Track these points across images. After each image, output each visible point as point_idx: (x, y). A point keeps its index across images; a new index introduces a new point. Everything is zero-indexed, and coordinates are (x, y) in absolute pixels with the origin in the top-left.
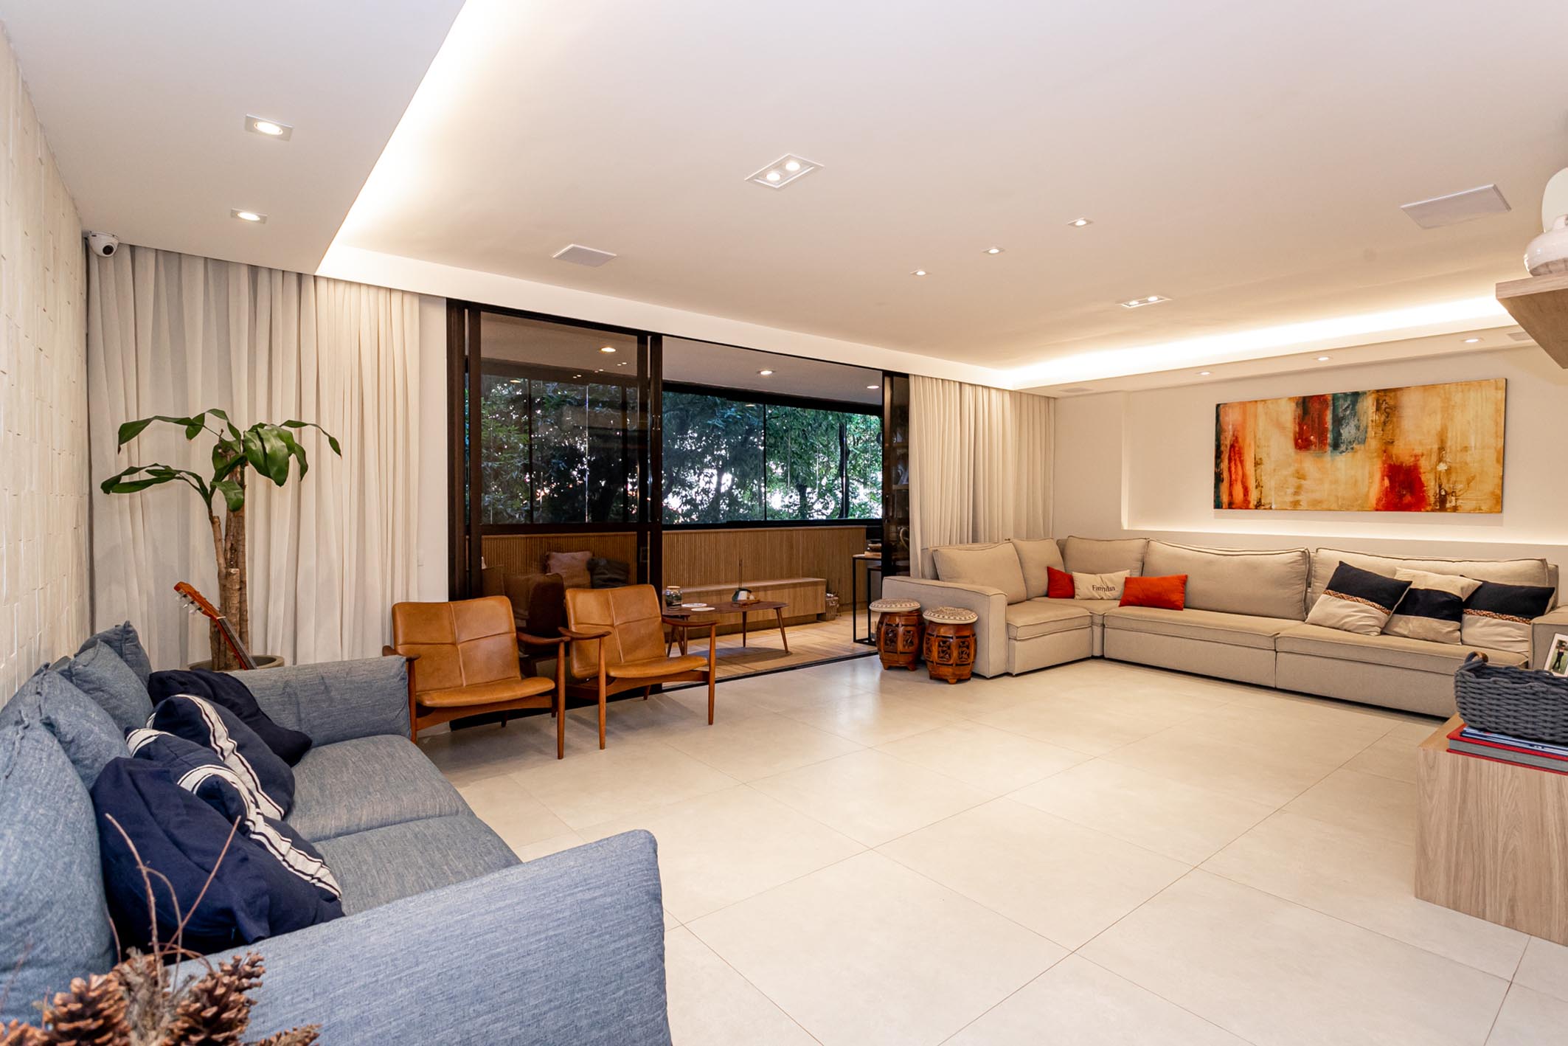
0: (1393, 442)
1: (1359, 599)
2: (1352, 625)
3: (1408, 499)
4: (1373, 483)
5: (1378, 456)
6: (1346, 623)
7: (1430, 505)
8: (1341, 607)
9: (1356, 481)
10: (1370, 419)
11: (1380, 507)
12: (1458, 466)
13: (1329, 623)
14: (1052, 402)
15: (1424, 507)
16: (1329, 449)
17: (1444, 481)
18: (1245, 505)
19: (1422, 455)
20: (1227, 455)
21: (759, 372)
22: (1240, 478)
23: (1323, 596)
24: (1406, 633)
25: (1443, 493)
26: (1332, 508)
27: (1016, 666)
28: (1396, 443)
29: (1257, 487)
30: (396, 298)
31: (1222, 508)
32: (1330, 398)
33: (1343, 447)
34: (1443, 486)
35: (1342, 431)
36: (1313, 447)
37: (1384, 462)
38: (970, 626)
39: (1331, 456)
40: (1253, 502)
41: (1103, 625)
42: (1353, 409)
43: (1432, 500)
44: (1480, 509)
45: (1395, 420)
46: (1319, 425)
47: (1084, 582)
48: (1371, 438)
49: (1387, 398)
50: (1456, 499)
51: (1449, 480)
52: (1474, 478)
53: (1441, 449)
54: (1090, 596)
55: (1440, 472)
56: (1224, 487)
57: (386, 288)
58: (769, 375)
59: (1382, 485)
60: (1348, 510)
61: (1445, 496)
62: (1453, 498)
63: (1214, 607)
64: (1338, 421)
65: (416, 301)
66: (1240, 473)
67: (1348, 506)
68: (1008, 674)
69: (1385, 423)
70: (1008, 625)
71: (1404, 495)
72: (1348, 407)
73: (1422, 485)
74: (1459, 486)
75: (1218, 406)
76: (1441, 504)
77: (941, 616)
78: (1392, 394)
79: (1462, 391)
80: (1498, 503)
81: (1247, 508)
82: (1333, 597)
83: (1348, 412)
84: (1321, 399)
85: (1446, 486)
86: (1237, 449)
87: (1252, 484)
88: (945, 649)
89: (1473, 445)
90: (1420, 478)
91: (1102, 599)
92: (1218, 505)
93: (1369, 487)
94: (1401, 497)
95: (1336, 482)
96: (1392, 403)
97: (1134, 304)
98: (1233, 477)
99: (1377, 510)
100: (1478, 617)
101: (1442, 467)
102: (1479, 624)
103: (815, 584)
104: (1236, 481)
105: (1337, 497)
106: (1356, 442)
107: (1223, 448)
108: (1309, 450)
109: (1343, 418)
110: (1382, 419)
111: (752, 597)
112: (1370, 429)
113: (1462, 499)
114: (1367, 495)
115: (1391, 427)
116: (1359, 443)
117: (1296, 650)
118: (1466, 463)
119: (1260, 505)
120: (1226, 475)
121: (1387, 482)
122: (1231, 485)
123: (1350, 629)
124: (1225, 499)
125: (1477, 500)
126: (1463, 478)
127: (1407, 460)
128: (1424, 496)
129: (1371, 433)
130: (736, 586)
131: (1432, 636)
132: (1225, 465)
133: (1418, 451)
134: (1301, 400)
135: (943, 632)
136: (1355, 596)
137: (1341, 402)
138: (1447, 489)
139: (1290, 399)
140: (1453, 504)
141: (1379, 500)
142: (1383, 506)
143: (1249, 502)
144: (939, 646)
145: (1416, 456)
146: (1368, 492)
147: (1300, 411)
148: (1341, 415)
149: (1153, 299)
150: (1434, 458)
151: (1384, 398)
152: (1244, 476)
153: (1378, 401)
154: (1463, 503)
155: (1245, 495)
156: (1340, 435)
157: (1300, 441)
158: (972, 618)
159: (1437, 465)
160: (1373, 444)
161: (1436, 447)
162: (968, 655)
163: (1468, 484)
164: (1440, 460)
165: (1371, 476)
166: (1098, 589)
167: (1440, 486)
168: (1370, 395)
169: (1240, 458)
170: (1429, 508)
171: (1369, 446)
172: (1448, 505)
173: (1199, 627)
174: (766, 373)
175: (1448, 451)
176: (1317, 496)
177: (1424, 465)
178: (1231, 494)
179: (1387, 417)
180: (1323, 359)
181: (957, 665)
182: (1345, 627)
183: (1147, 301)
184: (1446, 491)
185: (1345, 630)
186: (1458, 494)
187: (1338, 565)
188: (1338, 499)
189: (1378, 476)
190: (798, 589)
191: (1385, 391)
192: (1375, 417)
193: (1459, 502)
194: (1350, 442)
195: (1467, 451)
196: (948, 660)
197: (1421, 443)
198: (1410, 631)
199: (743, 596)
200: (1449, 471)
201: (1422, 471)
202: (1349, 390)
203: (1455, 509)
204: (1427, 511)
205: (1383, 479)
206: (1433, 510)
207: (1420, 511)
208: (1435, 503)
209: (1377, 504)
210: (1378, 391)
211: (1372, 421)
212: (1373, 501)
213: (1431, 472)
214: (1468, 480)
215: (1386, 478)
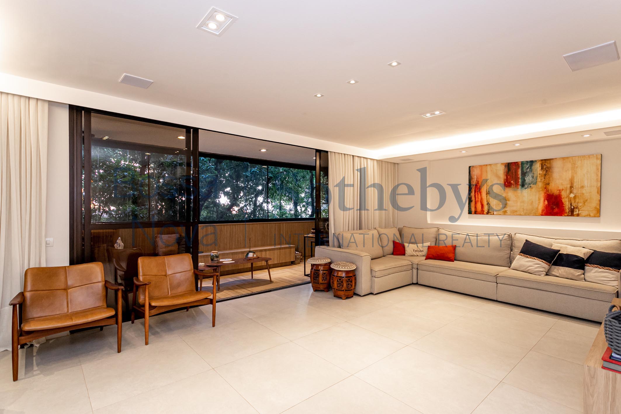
0: (549, 184)
1: (535, 258)
2: (533, 271)
3: (556, 210)
4: (541, 203)
5: (542, 190)
6: (529, 269)
7: (566, 213)
8: (527, 261)
9: (532, 202)
10: (539, 173)
11: (544, 214)
12: (579, 195)
13: (522, 269)
14: (396, 165)
15: (564, 214)
16: (520, 187)
17: (573, 202)
18: (482, 212)
19: (563, 190)
20: (474, 190)
21: (260, 150)
22: (479, 200)
23: (518, 256)
24: (558, 275)
25: (572, 208)
26: (521, 214)
27: (375, 290)
28: (550, 184)
29: (487, 205)
30: (32, 103)
31: (472, 214)
32: (520, 163)
33: (526, 186)
34: (572, 204)
35: (526, 179)
36: (513, 186)
37: (545, 193)
38: (353, 271)
39: (521, 190)
40: (486, 211)
41: (417, 269)
42: (531, 168)
43: (567, 211)
44: (590, 215)
45: (550, 173)
46: (515, 175)
47: (410, 248)
48: (539, 182)
49: (546, 164)
50: (579, 211)
51: (575, 202)
52: (586, 200)
53: (571, 187)
54: (412, 254)
55: (571, 197)
56: (473, 204)
57: (26, 97)
58: (265, 151)
59: (544, 204)
60: (528, 215)
61: (573, 209)
62: (577, 210)
63: (469, 260)
64: (524, 174)
65: (46, 105)
66: (480, 198)
67: (529, 213)
68: (372, 294)
69: (545, 175)
70: (371, 270)
71: (554, 208)
72: (528, 168)
73: (562, 203)
74: (580, 205)
75: (470, 167)
76: (572, 213)
77: (338, 267)
78: (548, 162)
79: (581, 160)
80: (598, 213)
81: (483, 214)
82: (523, 257)
83: (528, 170)
84: (516, 164)
85: (574, 204)
86: (478, 187)
87: (485, 203)
88: (340, 283)
89: (586, 185)
90: (562, 201)
91: (418, 256)
92: (470, 212)
93: (538, 205)
94: (553, 209)
95: (523, 202)
96: (548, 165)
97: (428, 115)
98: (477, 199)
99: (542, 215)
100: (592, 268)
101: (572, 195)
102: (593, 271)
103: (290, 248)
104: (478, 201)
105: (523, 209)
106: (532, 183)
107: (472, 186)
108: (511, 187)
109: (526, 173)
110: (544, 173)
111: (255, 256)
112: (538, 178)
113: (582, 210)
114: (537, 209)
115: (548, 177)
116: (533, 184)
117: (506, 283)
118: (583, 194)
119: (489, 213)
120: (473, 199)
121: (546, 202)
122: (476, 203)
123: (531, 272)
124: (473, 209)
125: (588, 211)
126: (582, 201)
127: (556, 192)
128: (564, 209)
129: (539, 179)
130: (248, 250)
131: (570, 277)
132: (473, 194)
133: (561, 188)
134: (507, 165)
135: (340, 274)
136: (533, 257)
137: (525, 165)
139: (502, 164)
140: (577, 213)
141: (543, 211)
142: (545, 214)
143: (484, 211)
144: (338, 281)
145: (560, 190)
146: (538, 207)
147: (506, 169)
148: (525, 171)
149: (437, 113)
150: (568, 191)
151: (545, 163)
152: (481, 199)
153: (542, 164)
154: (583, 213)
155: (482, 208)
156: (525, 180)
157: (506, 183)
158: (353, 267)
159: (569, 195)
160: (540, 184)
161: (569, 186)
162: (352, 285)
163: (584, 203)
164: (571, 192)
165: (539, 199)
166: (416, 251)
167: (571, 205)
168: (538, 162)
169: (480, 190)
170: (566, 215)
171: (538, 186)
172: (575, 213)
173: (460, 270)
174: (263, 150)
175: (575, 188)
176: (514, 208)
177: (564, 194)
178: (476, 208)
179: (546, 172)
180: (517, 145)
181: (346, 290)
182: (529, 272)
183: (434, 114)
184: (573, 206)
185: (529, 273)
186: (579, 208)
187: (525, 241)
188: (524, 210)
189: (542, 199)
190: (282, 250)
191: (545, 160)
192: (541, 172)
193: (580, 212)
194: (529, 184)
195: (583, 188)
196: (342, 288)
197: (562, 185)
198: (560, 274)
199: (251, 255)
200: (575, 197)
201: (562, 197)
202: (529, 159)
203: (578, 215)
204: (565, 216)
205: (545, 201)
206: (568, 216)
207: (562, 216)
208: (569, 212)
209: (542, 212)
210: (542, 160)
211: (539, 174)
212: (540, 211)
213: (567, 198)
214: (584, 201)
215: (546, 200)
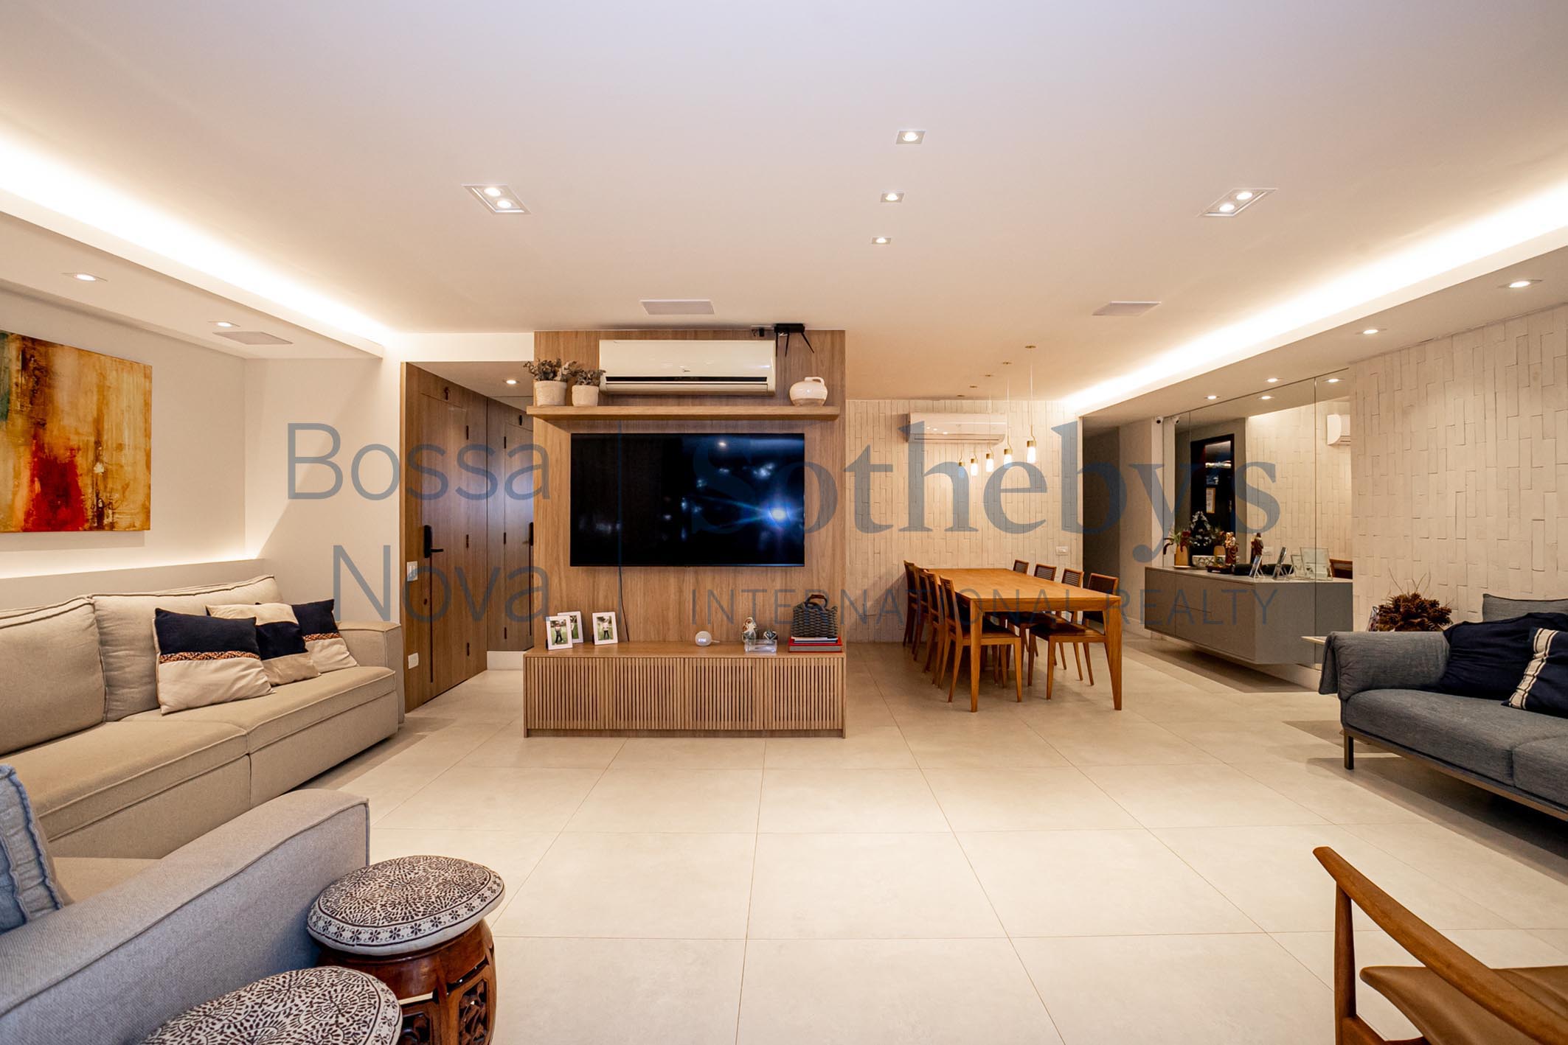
0: (44, 425)
3: (62, 513)
4: (21, 489)
5: (25, 444)
7: (87, 521)
10: (14, 380)
11: (29, 525)
12: (114, 468)
15: (82, 525)
17: (101, 487)
19: (79, 449)
23: (165, 666)
25: (101, 505)
28: (48, 426)
34: (100, 495)
37: (34, 454)
43: (90, 514)
44: (134, 526)
45: (47, 390)
48: (17, 412)
49: (35, 354)
50: (113, 513)
51: (106, 487)
52: (128, 485)
53: (98, 443)
55: (97, 474)
59: (32, 490)
61: (102, 508)
62: (110, 512)
69: (34, 391)
71: (58, 507)
73: (79, 492)
74: (116, 496)
76: (99, 521)
78: (42, 349)
79: (117, 370)
80: (146, 517)
85: (103, 496)
89: (127, 444)
90: (77, 482)
93: (15, 494)
94: (55, 509)
96: (43, 363)
99: (25, 530)
101: (99, 469)
110: (30, 385)
112: (13, 397)
113: (119, 513)
114: (11, 507)
115: (41, 399)
118: (122, 466)
121: (37, 486)
125: (131, 514)
126: (119, 486)
127: (63, 455)
128: (81, 508)
129: (16, 404)
133: (74, 442)
138: (104, 499)
140: (110, 520)
141: (28, 514)
142: (33, 524)
145: (72, 450)
146: (13, 500)
150: (91, 456)
151: (31, 352)
153: (24, 353)
154: (123, 520)
159: (94, 466)
160: (19, 422)
161: (92, 439)
163: (124, 493)
164: (97, 459)
165: (17, 475)
167: (97, 496)
168: (13, 341)
170: (86, 526)
171: (13, 425)
172: (106, 521)
175: (105, 447)
177: (82, 462)
179: (37, 383)
184: (102, 501)
186: (115, 505)
187: (155, 616)
189: (26, 475)
191: (34, 341)
192: (21, 380)
193: (117, 516)
195: (121, 450)
197: (77, 433)
200: (105, 474)
201: (79, 471)
203: (112, 526)
204: (85, 530)
205: (32, 481)
206: (91, 529)
207: (78, 530)
208: (92, 519)
209: (26, 521)
210: (24, 338)
211: (17, 385)
212: (20, 515)
213: (87, 474)
214: (123, 487)
215: (36, 479)
